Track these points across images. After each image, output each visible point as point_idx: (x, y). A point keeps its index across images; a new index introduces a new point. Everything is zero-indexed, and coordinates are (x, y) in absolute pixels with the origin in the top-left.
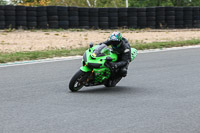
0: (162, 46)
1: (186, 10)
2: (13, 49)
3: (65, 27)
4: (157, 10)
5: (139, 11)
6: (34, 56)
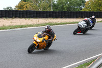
0: (63, 24)
1: (71, 12)
2: (15, 24)
3: (32, 17)
4: (62, 12)
5: (56, 12)
6: (21, 27)
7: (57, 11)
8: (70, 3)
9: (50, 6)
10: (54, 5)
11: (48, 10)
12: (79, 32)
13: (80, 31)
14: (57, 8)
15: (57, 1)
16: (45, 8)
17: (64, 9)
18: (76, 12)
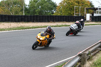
1: (43, 16)
7: (29, 15)
8: (42, 8)
9: (22, 10)
10: (26, 9)
11: (20, 14)
12: (71, 34)
13: (72, 32)
14: (28, 13)
15: (29, 6)
16: (17, 12)
17: (36, 13)
18: (48, 16)
